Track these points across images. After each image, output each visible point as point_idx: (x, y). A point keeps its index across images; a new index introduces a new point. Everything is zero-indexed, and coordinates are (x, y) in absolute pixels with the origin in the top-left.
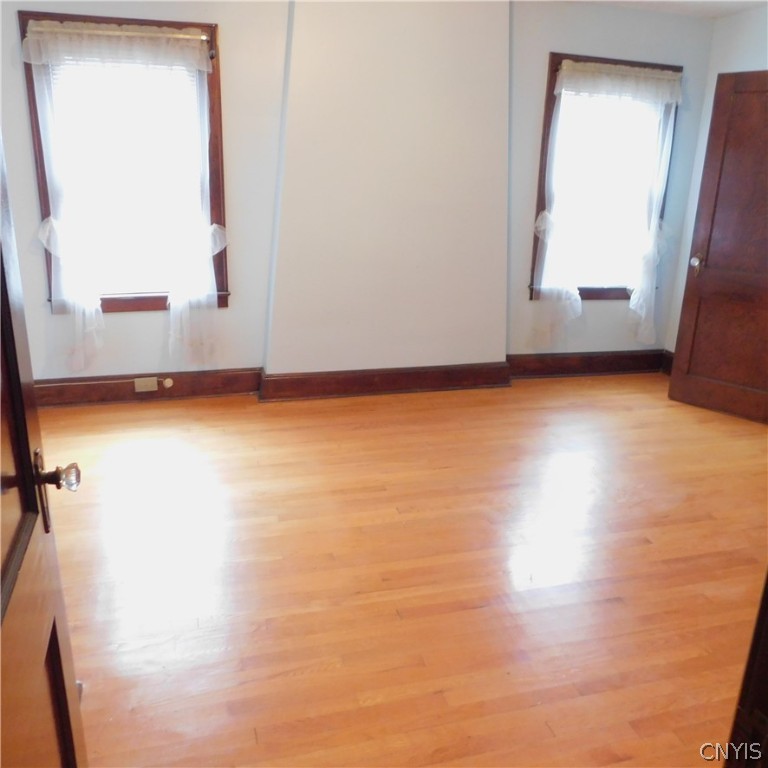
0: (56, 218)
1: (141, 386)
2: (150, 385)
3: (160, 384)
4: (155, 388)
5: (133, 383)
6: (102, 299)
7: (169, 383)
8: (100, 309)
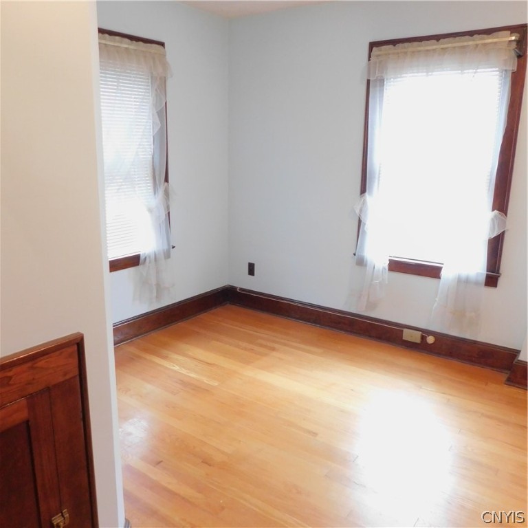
0: (369, 195)
1: (408, 335)
2: (415, 337)
3: (423, 338)
4: (418, 341)
5: (402, 331)
6: (389, 260)
7: (431, 340)
8: (387, 268)
